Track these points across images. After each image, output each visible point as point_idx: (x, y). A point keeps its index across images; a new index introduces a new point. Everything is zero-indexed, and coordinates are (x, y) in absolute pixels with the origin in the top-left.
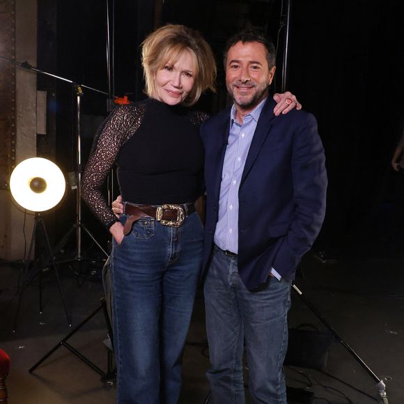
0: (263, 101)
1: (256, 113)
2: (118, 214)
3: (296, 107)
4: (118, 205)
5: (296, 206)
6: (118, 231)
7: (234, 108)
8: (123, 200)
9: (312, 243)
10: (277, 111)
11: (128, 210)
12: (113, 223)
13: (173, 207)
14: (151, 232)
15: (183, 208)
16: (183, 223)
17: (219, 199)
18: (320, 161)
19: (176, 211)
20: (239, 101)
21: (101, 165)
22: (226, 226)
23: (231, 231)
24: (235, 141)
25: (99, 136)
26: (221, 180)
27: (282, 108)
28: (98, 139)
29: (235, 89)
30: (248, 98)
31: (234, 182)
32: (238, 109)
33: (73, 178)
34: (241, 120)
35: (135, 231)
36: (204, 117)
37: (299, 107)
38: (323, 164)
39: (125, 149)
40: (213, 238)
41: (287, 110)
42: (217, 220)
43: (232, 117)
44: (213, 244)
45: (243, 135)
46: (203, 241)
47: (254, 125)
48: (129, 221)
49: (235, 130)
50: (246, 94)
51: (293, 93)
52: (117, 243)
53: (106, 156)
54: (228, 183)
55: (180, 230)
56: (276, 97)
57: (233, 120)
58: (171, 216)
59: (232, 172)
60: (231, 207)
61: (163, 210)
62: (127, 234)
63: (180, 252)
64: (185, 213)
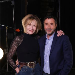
0: (54, 33)
1: (52, 36)
2: (17, 65)
3: (63, 34)
4: (17, 62)
5: (65, 60)
6: (17, 70)
8: (19, 61)
9: (70, 70)
10: (58, 35)
11: (20, 64)
12: (16, 68)
13: (32, 62)
14: (26, 70)
15: (35, 62)
16: (35, 67)
17: (44, 59)
19: (33, 64)
22: (46, 67)
23: (48, 68)
24: (47, 44)
25: (12, 44)
26: (44, 54)
29: (47, 30)
30: (51, 33)
31: (48, 55)
32: (48, 35)
34: (49, 38)
35: (22, 70)
36: (39, 37)
39: (19, 47)
40: (43, 70)
41: (61, 35)
42: (44, 65)
43: (46, 37)
45: (49, 42)
46: (40, 70)
47: (52, 39)
48: (20, 67)
49: (47, 41)
51: (62, 31)
52: (17, 73)
53: (14, 50)
54: (46, 55)
56: (57, 32)
58: (31, 65)
59: (47, 52)
60: (47, 62)
61: (29, 63)
62: (20, 71)
64: (35, 64)
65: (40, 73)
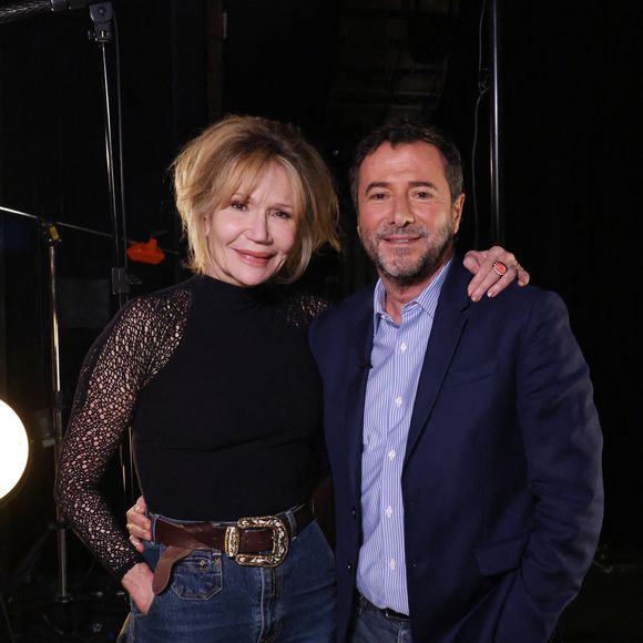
0: (443, 270)
1: (427, 297)
2: (141, 540)
3: (517, 278)
5: (536, 499)
6: (140, 585)
7: (380, 287)
8: (151, 508)
9: (579, 582)
10: (475, 291)
11: (162, 533)
12: (130, 566)
13: (260, 522)
14: (215, 582)
15: (285, 521)
16: (286, 557)
17: (359, 494)
18: (581, 396)
19: (269, 530)
20: (391, 269)
21: (97, 435)
22: (381, 554)
23: (392, 564)
24: (387, 359)
25: (91, 371)
26: (361, 448)
27: (486, 283)
28: (88, 376)
29: (382, 244)
31: (392, 454)
32: (390, 287)
33: (44, 422)
34: (397, 313)
35: (180, 582)
36: (315, 306)
37: (525, 279)
38: (589, 401)
40: (355, 582)
41: (497, 288)
42: (360, 542)
43: (377, 308)
44: (356, 594)
45: (404, 347)
46: (335, 585)
47: (426, 324)
48: (165, 562)
49: (385, 335)
50: (407, 252)
51: (508, 249)
52: (139, 611)
53: (109, 414)
54: (377, 455)
55: (280, 572)
56: (469, 262)
57: (379, 315)
58: (257, 542)
59: (384, 431)
60: (389, 511)
61: (240, 531)
62: (161, 592)
63: (284, 619)
64: (289, 533)
65: (330, 607)
